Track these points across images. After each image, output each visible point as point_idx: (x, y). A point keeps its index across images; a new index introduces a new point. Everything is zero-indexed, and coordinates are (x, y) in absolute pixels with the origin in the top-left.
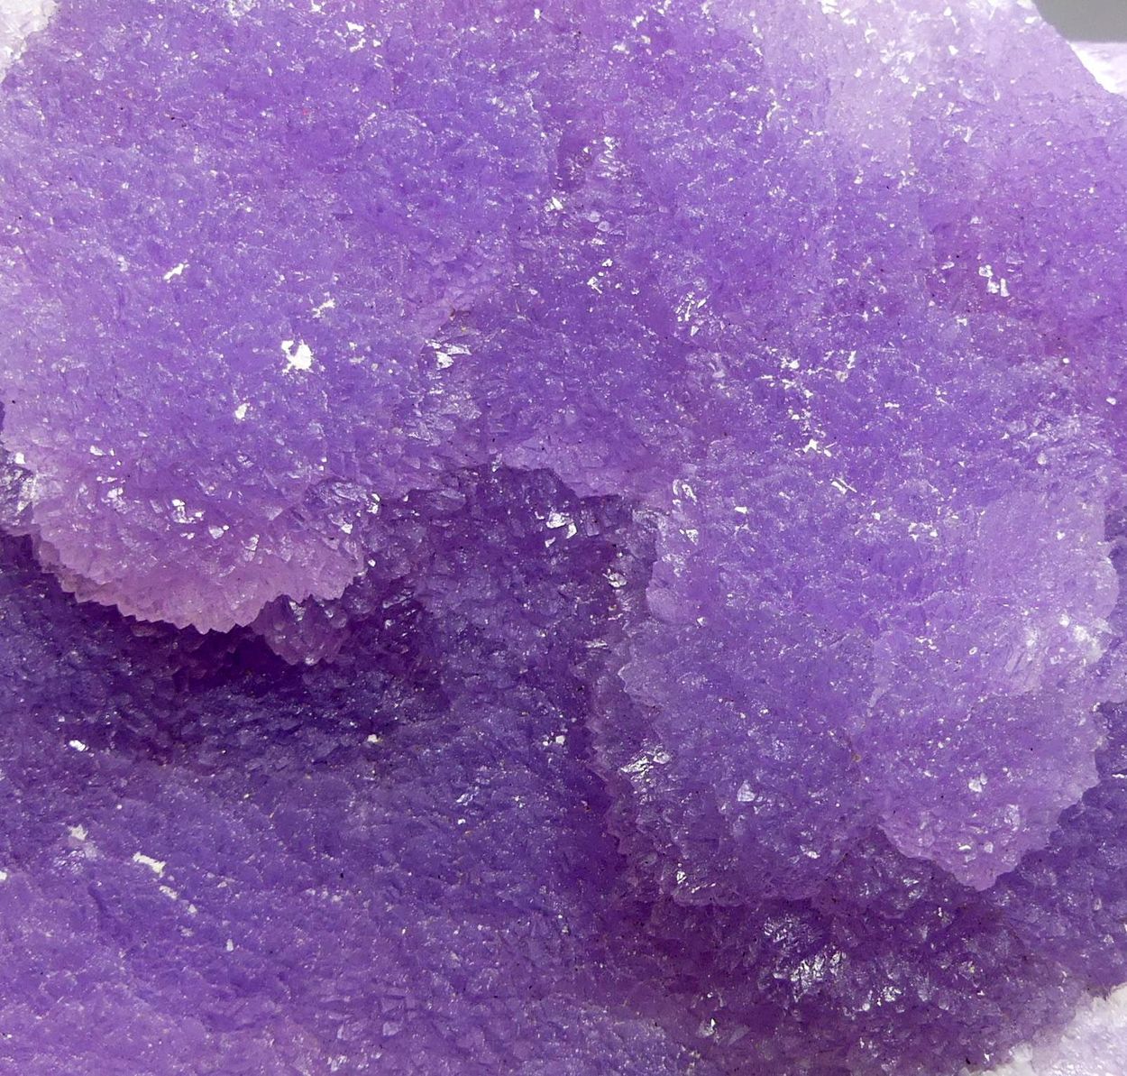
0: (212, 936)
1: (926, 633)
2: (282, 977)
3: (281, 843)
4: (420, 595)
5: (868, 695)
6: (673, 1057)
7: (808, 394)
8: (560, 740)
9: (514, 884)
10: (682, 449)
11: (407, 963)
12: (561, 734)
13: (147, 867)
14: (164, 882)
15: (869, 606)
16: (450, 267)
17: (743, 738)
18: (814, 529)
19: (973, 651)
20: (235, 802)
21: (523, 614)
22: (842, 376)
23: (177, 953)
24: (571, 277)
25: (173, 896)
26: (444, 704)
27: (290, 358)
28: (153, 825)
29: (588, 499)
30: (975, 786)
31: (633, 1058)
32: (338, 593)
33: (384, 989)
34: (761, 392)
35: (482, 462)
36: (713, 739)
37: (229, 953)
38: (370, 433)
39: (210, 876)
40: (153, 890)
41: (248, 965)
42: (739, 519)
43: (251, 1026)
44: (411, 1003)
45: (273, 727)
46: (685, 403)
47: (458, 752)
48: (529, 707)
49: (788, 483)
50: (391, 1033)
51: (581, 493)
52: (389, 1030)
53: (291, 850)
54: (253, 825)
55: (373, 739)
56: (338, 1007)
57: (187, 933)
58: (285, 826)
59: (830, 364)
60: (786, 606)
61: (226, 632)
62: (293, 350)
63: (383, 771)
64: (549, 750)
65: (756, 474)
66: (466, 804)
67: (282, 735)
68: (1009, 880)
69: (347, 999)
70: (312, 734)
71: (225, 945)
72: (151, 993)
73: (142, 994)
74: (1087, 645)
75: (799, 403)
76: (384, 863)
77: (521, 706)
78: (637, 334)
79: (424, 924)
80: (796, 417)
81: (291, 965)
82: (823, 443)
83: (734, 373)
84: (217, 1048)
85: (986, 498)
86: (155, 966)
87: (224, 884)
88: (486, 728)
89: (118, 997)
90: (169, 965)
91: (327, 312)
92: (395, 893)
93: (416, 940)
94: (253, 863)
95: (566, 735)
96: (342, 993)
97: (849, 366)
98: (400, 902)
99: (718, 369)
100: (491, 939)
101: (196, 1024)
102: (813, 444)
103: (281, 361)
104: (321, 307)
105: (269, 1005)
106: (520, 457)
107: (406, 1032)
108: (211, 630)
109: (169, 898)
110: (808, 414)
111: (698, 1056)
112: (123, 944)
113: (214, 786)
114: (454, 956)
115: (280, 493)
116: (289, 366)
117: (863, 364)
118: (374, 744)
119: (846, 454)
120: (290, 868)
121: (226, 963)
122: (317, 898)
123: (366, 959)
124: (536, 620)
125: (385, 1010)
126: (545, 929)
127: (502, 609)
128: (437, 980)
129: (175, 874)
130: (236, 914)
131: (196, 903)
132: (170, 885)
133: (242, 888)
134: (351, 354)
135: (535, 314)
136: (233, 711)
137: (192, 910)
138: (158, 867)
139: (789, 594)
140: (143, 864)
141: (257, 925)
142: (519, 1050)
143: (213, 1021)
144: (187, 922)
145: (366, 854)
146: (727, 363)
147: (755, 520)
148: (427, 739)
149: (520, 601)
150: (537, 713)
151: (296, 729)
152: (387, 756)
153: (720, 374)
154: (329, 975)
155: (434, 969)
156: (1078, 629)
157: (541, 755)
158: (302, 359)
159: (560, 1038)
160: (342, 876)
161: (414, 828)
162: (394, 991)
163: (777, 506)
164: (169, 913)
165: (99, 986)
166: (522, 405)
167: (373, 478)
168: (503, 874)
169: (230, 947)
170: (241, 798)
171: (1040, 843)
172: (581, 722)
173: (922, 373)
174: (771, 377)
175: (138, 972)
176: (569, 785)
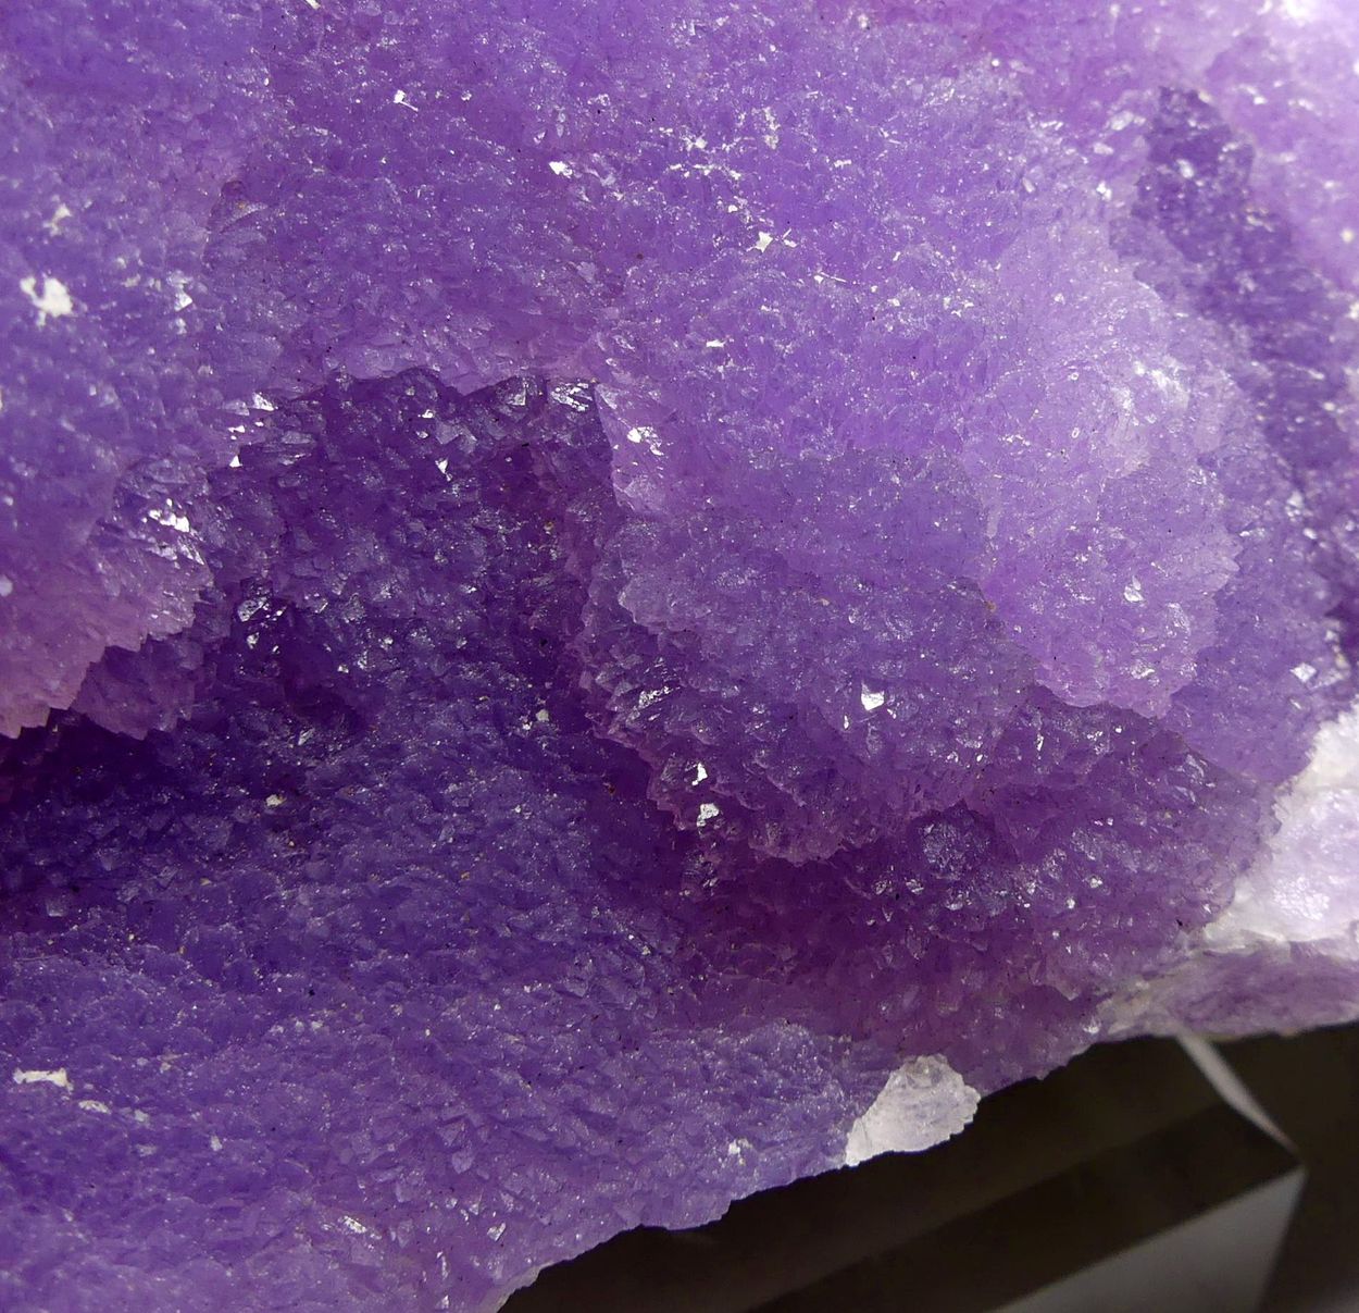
0: (187, 1141)
1: (1013, 429)
2: (294, 1156)
3: (209, 983)
4: (285, 590)
5: (984, 524)
6: (825, 1053)
7: (736, 176)
8: (542, 716)
9: (557, 918)
10: (587, 292)
11: (451, 1073)
12: (539, 708)
13: (48, 1085)
14: (80, 1095)
15: (937, 416)
16: (205, 120)
17: (845, 631)
18: (828, 340)
19: (1076, 433)
20: (120, 951)
21: (436, 568)
22: (771, 141)
23: (146, 1181)
24: (372, 96)
25: (102, 1108)
26: (357, 724)
27: (38, 303)
28: (25, 1024)
29: (478, 394)
30: (1133, 596)
31: (785, 1075)
32: (188, 618)
33: (434, 1116)
34: (676, 188)
35: (321, 383)
36: (801, 644)
37: (219, 1153)
38: (180, 381)
39: (142, 1062)
40: (73, 1114)
41: (250, 1158)
42: (718, 358)
43: (281, 1235)
44: (476, 1119)
45: (140, 833)
46: (572, 231)
47: (413, 779)
48: (486, 689)
49: (768, 292)
50: (465, 1167)
51: (464, 388)
52: (462, 1163)
53: (224, 987)
54: (162, 973)
55: (273, 801)
56: (386, 1163)
57: (147, 1150)
58: (207, 959)
59: (748, 129)
60: (831, 447)
61: (43, 724)
62: (40, 290)
63: (305, 838)
64: (535, 733)
65: (714, 294)
66: (451, 840)
67: (152, 838)
68: (1187, 694)
69: (391, 1148)
70: (195, 823)
71: (207, 1145)
72: (134, 1250)
73: (122, 1258)
74: (1172, 391)
75: (729, 190)
76: (365, 956)
77: (473, 691)
78: (484, 155)
79: (452, 1012)
80: (732, 208)
81: (303, 1135)
82: (776, 232)
83: (626, 174)
84: (248, 1284)
85: (995, 247)
86: (125, 1214)
87: (166, 1067)
88: (442, 735)
89: (94, 1276)
90: (143, 1203)
91: (63, 222)
92: (400, 988)
93: (451, 1037)
94: (188, 1022)
95: (548, 707)
96: (384, 1142)
97: (773, 127)
98: (410, 997)
99: (604, 174)
100: (546, 998)
101: (210, 1264)
102: (765, 239)
103: (28, 312)
104: (56, 219)
105: (293, 1199)
106: (376, 364)
107: (482, 1159)
108: (23, 728)
109: (101, 1115)
110: (743, 202)
111: (849, 1040)
112: (63, 1202)
113: (84, 940)
114: (513, 1039)
115: (84, 504)
116: (42, 315)
117: (788, 120)
118: (278, 808)
119: (812, 238)
120: (237, 1009)
121: (218, 1169)
122: (290, 1033)
123: (390, 1087)
124: (456, 573)
125: (449, 1142)
126: (617, 962)
127: (402, 574)
128: (506, 1078)
129: (88, 1079)
130: (205, 1098)
131: (140, 1106)
132: (92, 1096)
133: (190, 1061)
134: (122, 275)
135: (336, 161)
136: (75, 828)
137: (140, 1116)
138: (59, 1078)
139: (829, 430)
140: (38, 1084)
141: (236, 1101)
142: (636, 1120)
143: (231, 1250)
144: (141, 1137)
145: (336, 955)
146: (615, 164)
147: (740, 351)
148: (355, 775)
149: (427, 554)
150: (500, 692)
151: (169, 825)
152: (305, 818)
153: (609, 181)
154: (354, 1127)
155: (493, 1064)
156: (1156, 374)
157: (527, 744)
158: (55, 299)
159: (682, 1086)
160: (312, 993)
161: (392, 897)
162: (451, 1114)
163: (764, 324)
164: (112, 1134)
165: (59, 1273)
166: (357, 290)
167: (193, 444)
168: (537, 912)
169: (216, 1145)
170: (127, 944)
171: (1210, 637)
172: (561, 683)
173: (858, 112)
174: (679, 166)
175: (99, 1229)
176: (578, 769)
